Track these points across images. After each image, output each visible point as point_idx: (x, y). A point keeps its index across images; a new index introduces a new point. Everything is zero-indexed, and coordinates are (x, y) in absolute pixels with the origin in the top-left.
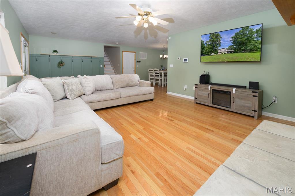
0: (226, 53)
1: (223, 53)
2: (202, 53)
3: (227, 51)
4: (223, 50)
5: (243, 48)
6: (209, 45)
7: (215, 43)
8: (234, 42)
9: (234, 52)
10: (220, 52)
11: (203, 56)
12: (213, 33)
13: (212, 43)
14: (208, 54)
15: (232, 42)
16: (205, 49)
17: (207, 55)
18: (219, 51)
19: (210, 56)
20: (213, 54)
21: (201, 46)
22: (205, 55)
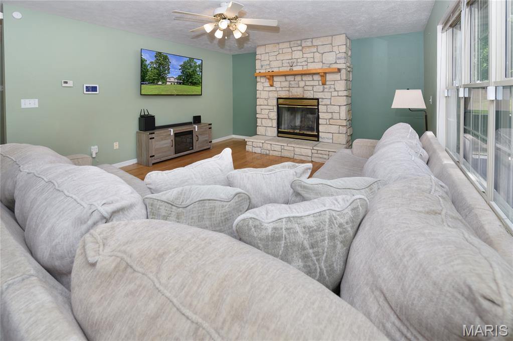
0: (176, 83)
1: (173, 83)
2: (143, 79)
3: (176, 81)
4: (172, 80)
5: (190, 81)
6: (155, 68)
7: (163, 68)
8: (182, 72)
9: (183, 84)
10: (170, 82)
11: (146, 84)
12: (160, 53)
13: (159, 67)
14: (153, 82)
15: (181, 71)
16: (149, 73)
17: (151, 83)
18: (168, 80)
19: (157, 86)
20: (160, 83)
21: (141, 67)
22: (149, 83)
